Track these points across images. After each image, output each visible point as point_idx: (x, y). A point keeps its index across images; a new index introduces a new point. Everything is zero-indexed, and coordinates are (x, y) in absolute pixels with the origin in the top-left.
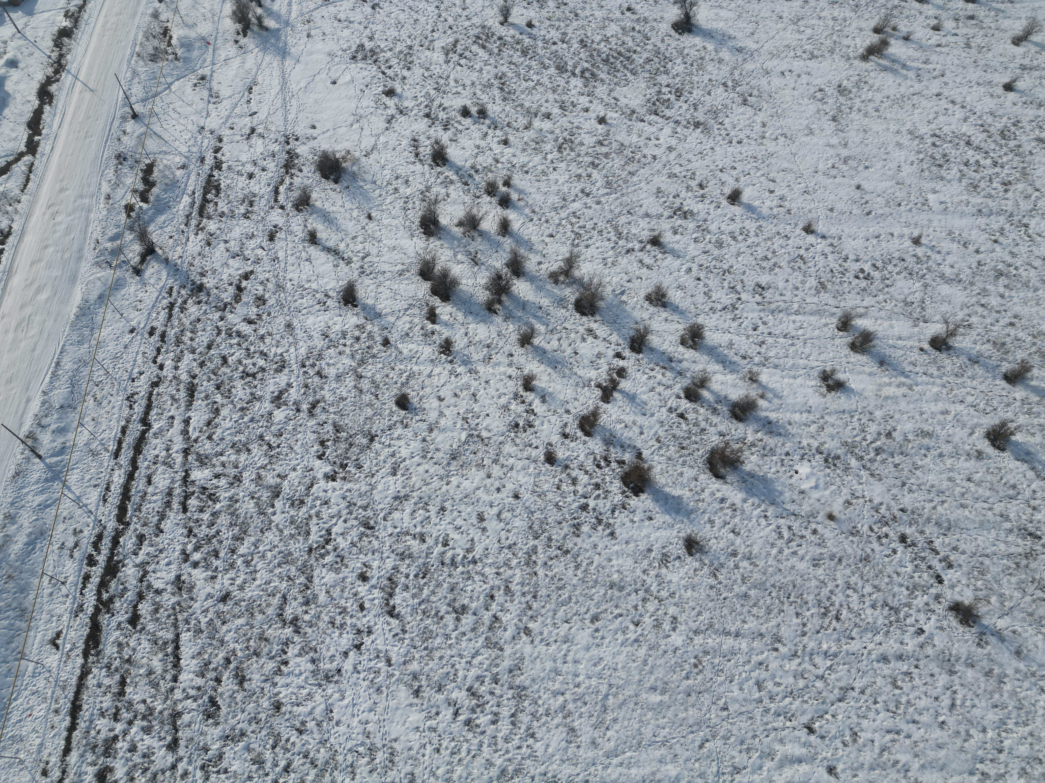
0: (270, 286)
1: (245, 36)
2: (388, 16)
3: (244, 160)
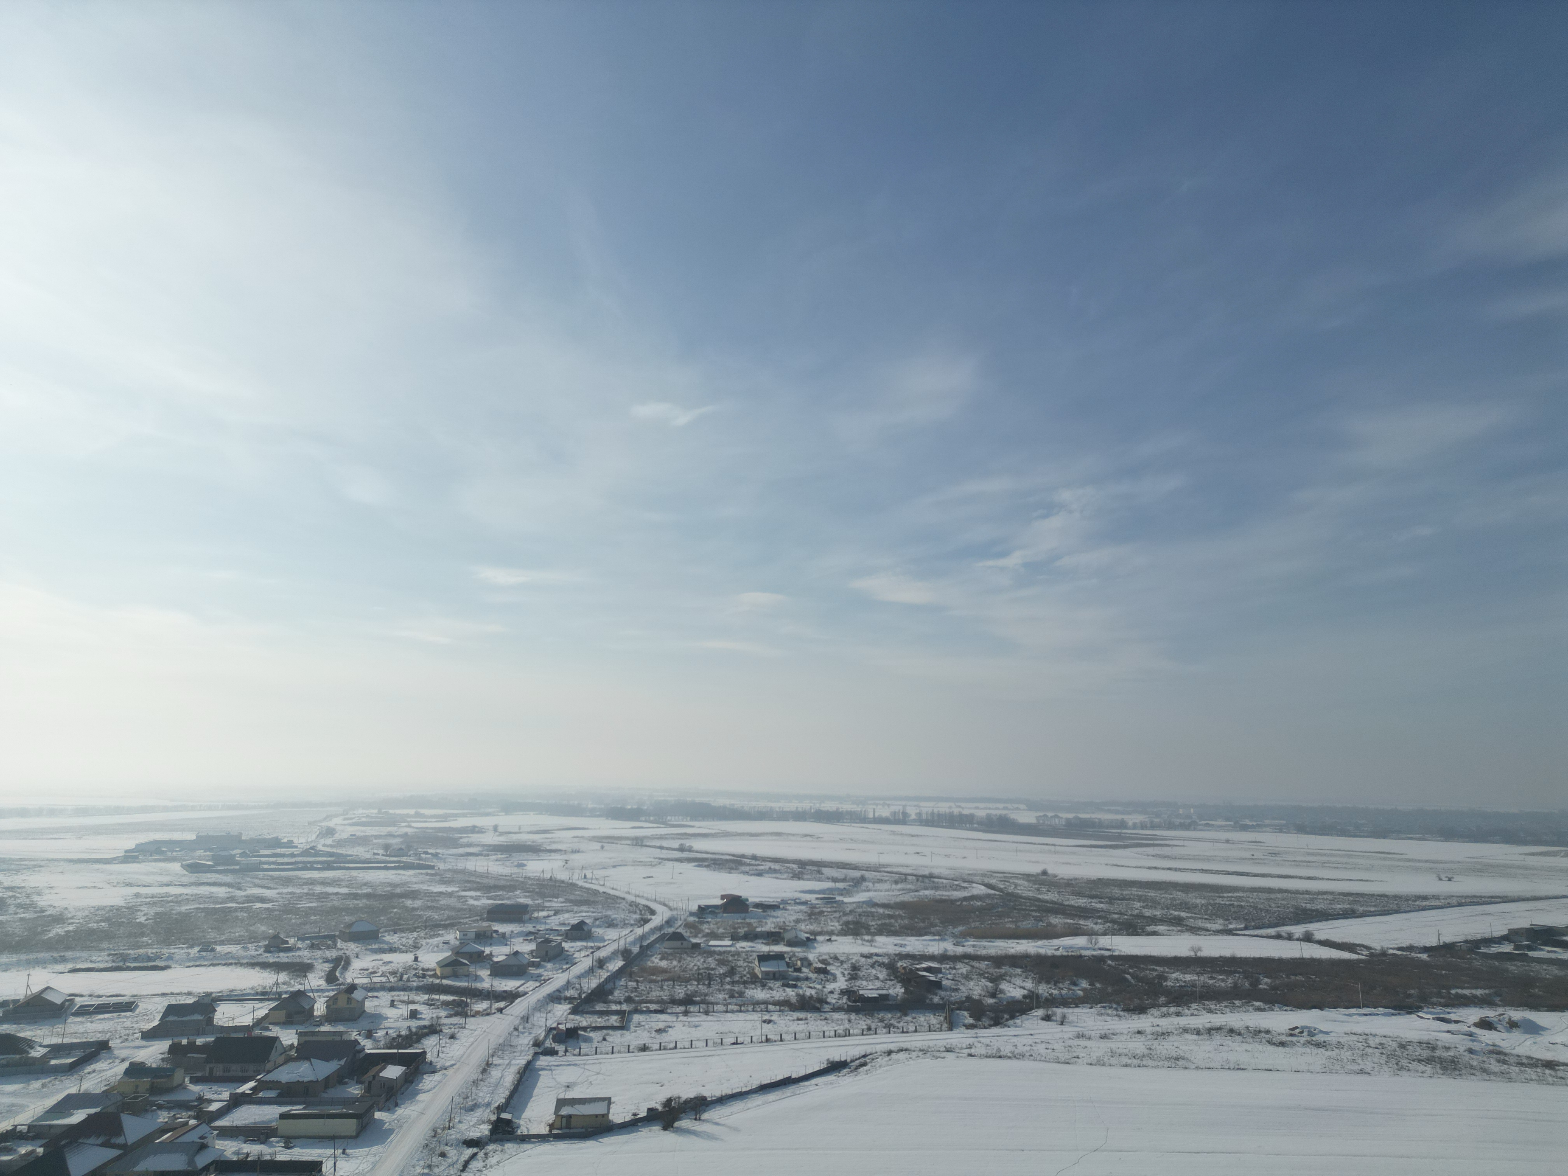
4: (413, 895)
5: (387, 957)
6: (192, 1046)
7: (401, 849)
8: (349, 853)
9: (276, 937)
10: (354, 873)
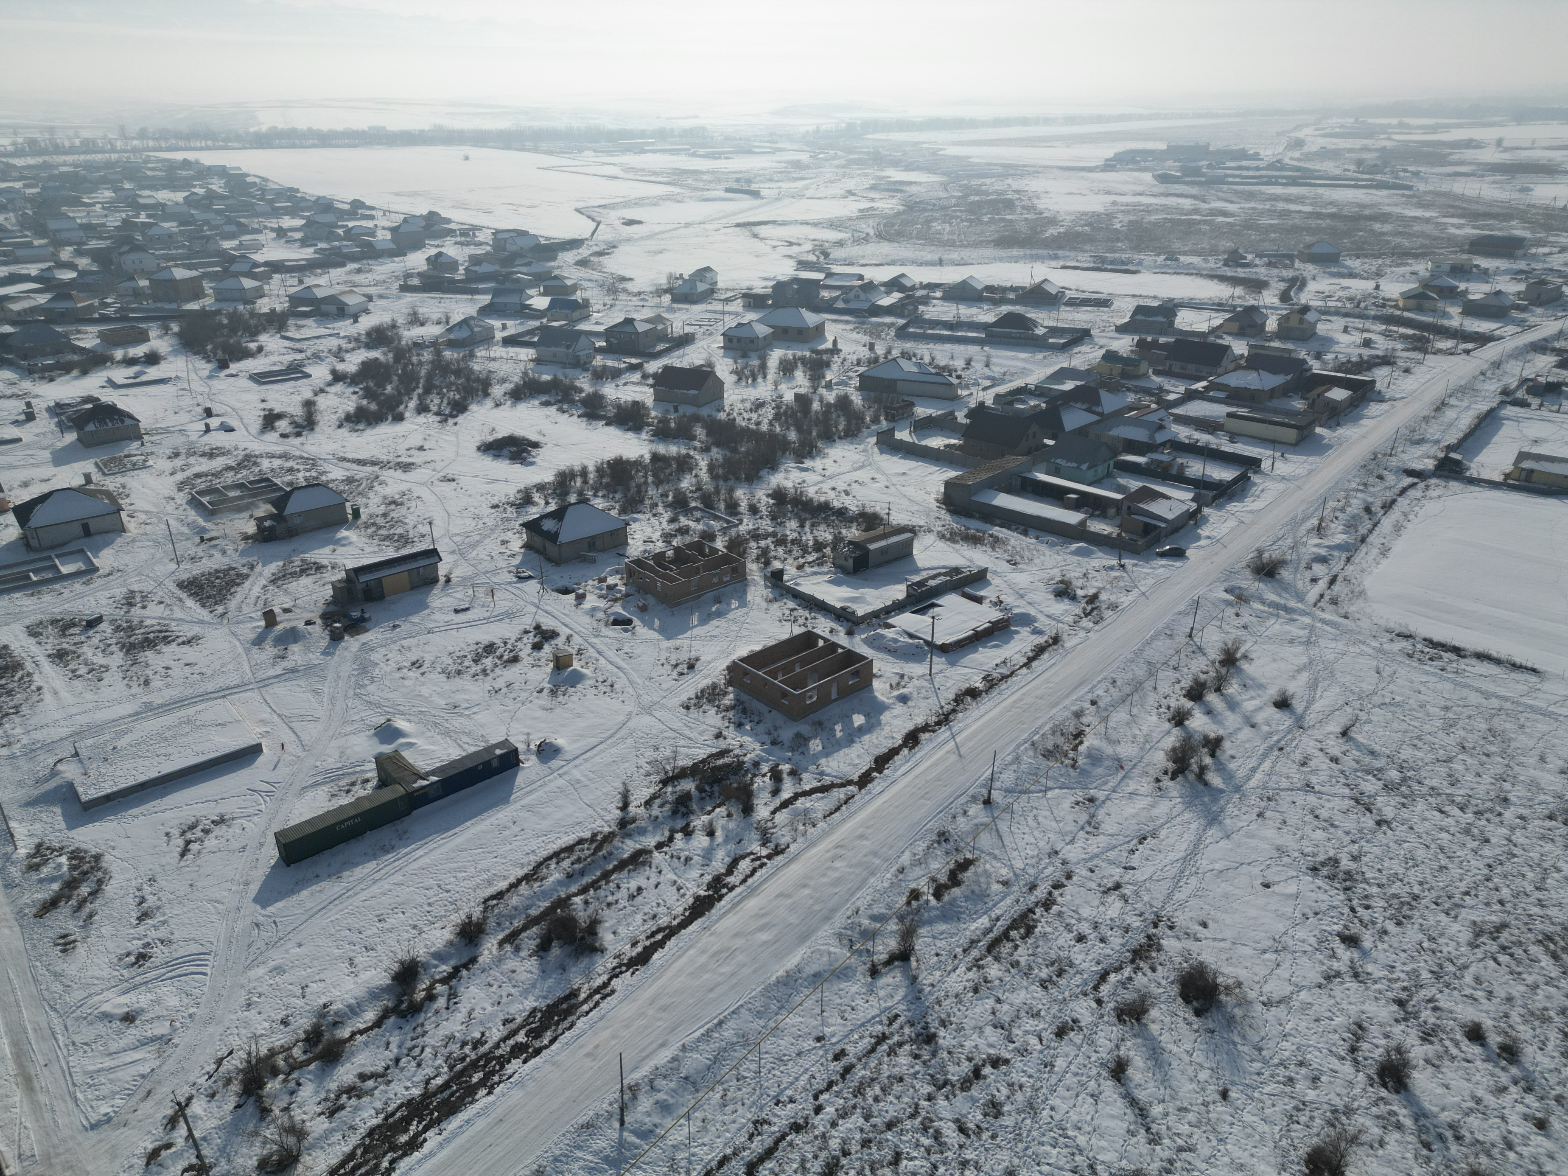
0: (1019, 1097)
1: (1172, 779)
2: (1400, 842)
3: (1085, 915)
4: (1384, 218)
5: (1345, 282)
6: (1155, 344)
7: (1376, 165)
8: (1318, 167)
9: (1235, 252)
10: (1320, 190)
